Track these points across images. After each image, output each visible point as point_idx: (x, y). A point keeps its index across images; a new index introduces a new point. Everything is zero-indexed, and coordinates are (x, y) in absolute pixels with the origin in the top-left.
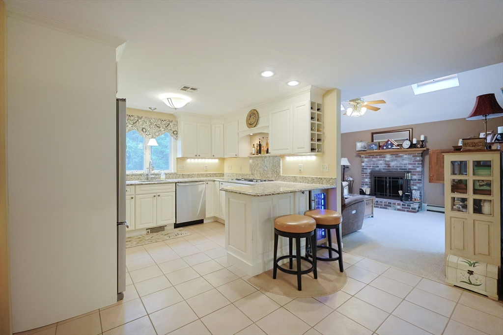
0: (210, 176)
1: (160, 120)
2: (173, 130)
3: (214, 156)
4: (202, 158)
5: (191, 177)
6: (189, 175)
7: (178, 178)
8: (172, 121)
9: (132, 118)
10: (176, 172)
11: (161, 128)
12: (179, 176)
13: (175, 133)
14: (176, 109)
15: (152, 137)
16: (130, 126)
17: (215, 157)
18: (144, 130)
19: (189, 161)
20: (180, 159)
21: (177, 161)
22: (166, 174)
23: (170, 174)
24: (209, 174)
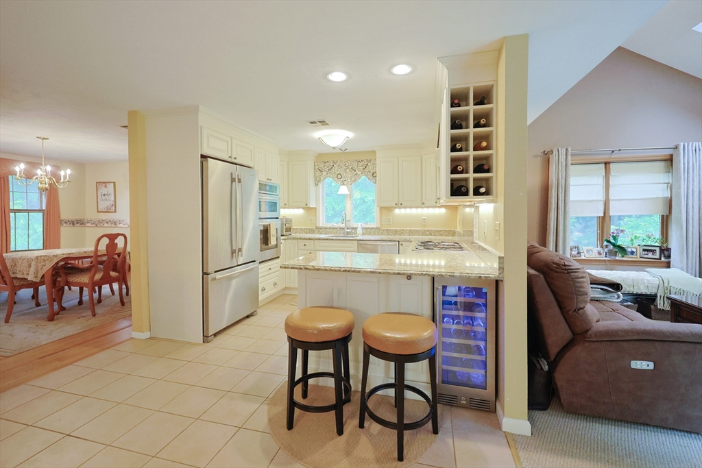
0: (431, 234)
1: (357, 161)
2: (372, 171)
3: (423, 204)
4: (405, 208)
5: (400, 234)
6: (396, 231)
7: (382, 234)
8: (370, 160)
9: (328, 164)
10: (379, 226)
11: (357, 171)
12: (382, 231)
13: (375, 175)
14: (334, 148)
15: (343, 184)
16: (325, 173)
17: (426, 205)
18: (339, 176)
19: (397, 211)
20: (386, 209)
21: (381, 213)
22: (366, 228)
23: (372, 229)
24: (428, 230)
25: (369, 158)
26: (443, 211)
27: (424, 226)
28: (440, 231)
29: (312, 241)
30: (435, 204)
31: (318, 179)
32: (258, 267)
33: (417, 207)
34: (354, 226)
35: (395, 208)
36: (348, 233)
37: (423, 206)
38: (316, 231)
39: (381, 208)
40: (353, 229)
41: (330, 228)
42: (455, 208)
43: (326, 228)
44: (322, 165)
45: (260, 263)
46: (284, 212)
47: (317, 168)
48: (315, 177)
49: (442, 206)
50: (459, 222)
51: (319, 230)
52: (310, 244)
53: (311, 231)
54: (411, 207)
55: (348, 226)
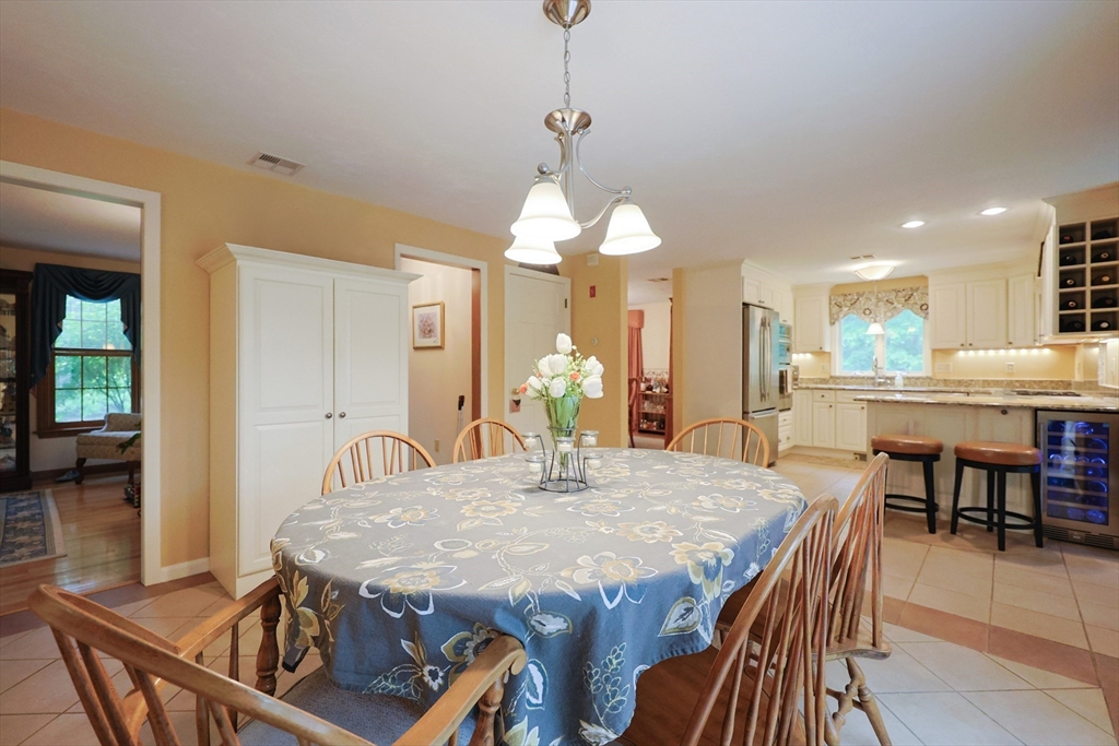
1: (895, 290)
2: (920, 303)
3: (1010, 343)
4: (977, 349)
6: (959, 381)
7: (935, 385)
8: (917, 289)
9: (849, 297)
10: (930, 375)
11: (896, 304)
12: (935, 381)
13: (924, 307)
15: (875, 321)
16: (846, 309)
17: (1015, 345)
18: (867, 312)
19: (961, 354)
20: (941, 352)
21: (933, 356)
22: (908, 378)
23: (918, 378)
24: (1017, 381)
25: (914, 285)
26: (1047, 351)
27: (1011, 374)
28: (1041, 382)
29: (833, 392)
30: (1030, 343)
31: (835, 316)
32: (777, 417)
33: (997, 348)
34: (889, 374)
35: (958, 350)
36: (880, 384)
37: (1010, 346)
38: (831, 381)
39: (934, 351)
40: (887, 378)
41: (852, 378)
42: (1072, 348)
43: (845, 378)
44: (841, 299)
45: (781, 411)
46: (797, 358)
47: (833, 302)
48: (831, 315)
49: (1045, 346)
50: (1079, 368)
51: (834, 379)
52: (830, 396)
53: (824, 381)
54: (986, 349)
55: (881, 375)
